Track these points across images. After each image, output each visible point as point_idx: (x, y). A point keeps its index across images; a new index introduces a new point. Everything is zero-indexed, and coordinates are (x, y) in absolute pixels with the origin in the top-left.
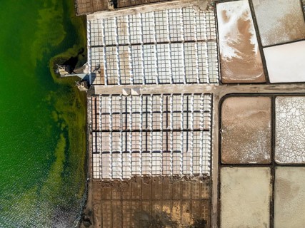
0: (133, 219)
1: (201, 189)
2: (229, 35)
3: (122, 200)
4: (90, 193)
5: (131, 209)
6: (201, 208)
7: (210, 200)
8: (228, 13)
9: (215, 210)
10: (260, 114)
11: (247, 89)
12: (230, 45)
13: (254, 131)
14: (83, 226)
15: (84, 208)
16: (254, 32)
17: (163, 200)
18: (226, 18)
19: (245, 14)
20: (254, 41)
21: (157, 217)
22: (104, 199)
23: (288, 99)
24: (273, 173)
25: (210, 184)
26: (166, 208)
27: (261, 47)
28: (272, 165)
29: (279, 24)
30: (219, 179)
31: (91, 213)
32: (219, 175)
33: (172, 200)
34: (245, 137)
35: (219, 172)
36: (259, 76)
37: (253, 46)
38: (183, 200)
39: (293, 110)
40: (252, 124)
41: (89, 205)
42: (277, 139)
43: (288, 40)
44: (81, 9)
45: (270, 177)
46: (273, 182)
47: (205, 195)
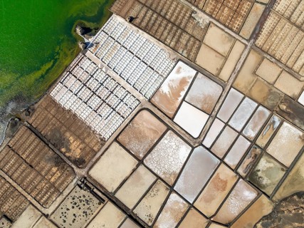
0: (51, 130)
1: (96, 144)
2: (173, 80)
3: (54, 116)
4: (42, 100)
5: (55, 125)
6: (89, 153)
7: (96, 153)
8: (181, 70)
9: (94, 160)
10: (155, 132)
11: (159, 114)
12: (169, 86)
13: (145, 137)
14: (24, 113)
15: (33, 105)
16: (186, 90)
17: (73, 134)
18: (178, 72)
19: (189, 77)
20: (183, 94)
21: (64, 139)
22: (46, 109)
23: (175, 136)
24: (138, 166)
25: (103, 145)
26: (72, 139)
27: (183, 100)
28: (141, 162)
29: (202, 96)
30: (109, 146)
31: (34, 110)
32: (111, 144)
33: (78, 137)
34: (139, 136)
35: (112, 142)
36: (171, 113)
37: (180, 96)
38: (83, 142)
39: (173, 144)
40: (148, 133)
41: (36, 106)
42: (153, 151)
43: (200, 107)
44: (113, 9)
45: (135, 167)
46: (134, 170)
47: (95, 149)
